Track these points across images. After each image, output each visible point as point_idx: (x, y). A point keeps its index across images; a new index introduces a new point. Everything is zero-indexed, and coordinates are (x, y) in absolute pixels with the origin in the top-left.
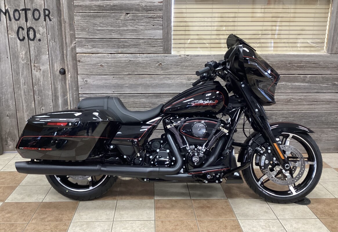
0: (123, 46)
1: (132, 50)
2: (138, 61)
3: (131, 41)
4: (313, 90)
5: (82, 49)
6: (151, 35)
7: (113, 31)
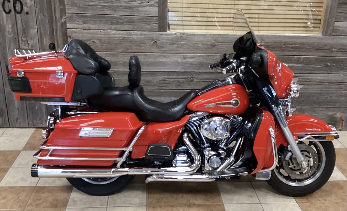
0: (116, 23)
1: (126, 27)
2: (132, 39)
3: (125, 18)
4: (306, 70)
5: (72, 24)
6: (146, 12)
7: (106, 7)
